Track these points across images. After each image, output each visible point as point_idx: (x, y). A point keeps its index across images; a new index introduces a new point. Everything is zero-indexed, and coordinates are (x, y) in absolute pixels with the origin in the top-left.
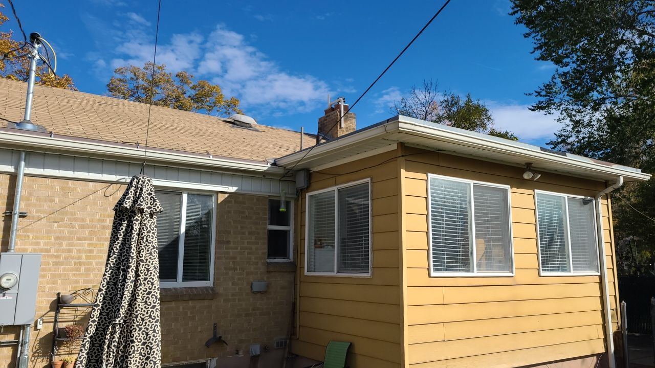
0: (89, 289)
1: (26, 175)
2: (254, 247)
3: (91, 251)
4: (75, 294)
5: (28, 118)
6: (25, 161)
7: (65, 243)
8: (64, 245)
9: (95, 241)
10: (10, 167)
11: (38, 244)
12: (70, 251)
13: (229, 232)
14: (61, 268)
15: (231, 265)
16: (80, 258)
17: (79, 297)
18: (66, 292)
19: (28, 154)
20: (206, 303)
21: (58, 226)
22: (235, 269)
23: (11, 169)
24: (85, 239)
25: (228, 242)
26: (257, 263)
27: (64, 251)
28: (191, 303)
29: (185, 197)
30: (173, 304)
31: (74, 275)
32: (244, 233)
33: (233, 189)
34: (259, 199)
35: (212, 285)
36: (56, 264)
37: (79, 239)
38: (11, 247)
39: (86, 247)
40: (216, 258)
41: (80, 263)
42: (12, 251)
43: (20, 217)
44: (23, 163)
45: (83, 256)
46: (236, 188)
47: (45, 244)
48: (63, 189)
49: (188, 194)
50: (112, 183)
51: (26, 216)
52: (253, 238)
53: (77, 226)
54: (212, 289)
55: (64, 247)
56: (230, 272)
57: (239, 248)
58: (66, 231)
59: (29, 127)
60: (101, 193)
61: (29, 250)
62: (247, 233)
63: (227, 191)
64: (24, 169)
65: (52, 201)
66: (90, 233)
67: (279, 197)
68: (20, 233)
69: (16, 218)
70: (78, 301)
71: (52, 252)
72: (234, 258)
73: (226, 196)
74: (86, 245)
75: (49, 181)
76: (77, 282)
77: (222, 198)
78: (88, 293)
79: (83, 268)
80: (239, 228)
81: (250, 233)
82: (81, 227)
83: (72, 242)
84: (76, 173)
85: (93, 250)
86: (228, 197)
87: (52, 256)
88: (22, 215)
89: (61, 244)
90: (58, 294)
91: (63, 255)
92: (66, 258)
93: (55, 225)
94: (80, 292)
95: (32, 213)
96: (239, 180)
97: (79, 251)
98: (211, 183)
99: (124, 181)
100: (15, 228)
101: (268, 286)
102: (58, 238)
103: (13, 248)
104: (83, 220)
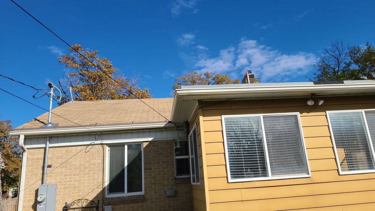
0: (80, 200)
1: (50, 147)
2: (166, 170)
3: (80, 180)
4: (74, 202)
5: (50, 122)
6: (49, 141)
7: (68, 177)
8: (68, 178)
9: (82, 175)
10: (44, 145)
11: (57, 179)
12: (71, 181)
13: (151, 163)
14: (67, 190)
15: (154, 182)
16: (75, 184)
17: (75, 204)
18: (69, 203)
19: (50, 138)
20: (140, 204)
21: (65, 170)
22: (155, 184)
23: (44, 146)
24: (77, 175)
25: (151, 169)
26: (169, 179)
27: (68, 182)
28: (131, 205)
29: (126, 147)
30: (122, 206)
31: (73, 193)
32: (159, 163)
33: (150, 139)
34: (168, 142)
35: (144, 194)
36: (65, 188)
37: (74, 175)
38: (44, 182)
39: (78, 179)
40: (145, 178)
41: (75, 187)
42: (45, 184)
43: (48, 167)
44: (48, 142)
45: (77, 183)
46: (153, 138)
47: (60, 179)
48: (67, 151)
49: (128, 145)
50: (88, 145)
51: (51, 167)
52: (165, 165)
53: (73, 169)
54: (143, 196)
55: (68, 180)
56: (153, 186)
57: (157, 172)
58: (68, 172)
59: (50, 125)
60: (84, 151)
61: (53, 183)
62: (161, 162)
63: (147, 140)
64: (49, 145)
65: (62, 158)
66: (79, 172)
67: (176, 139)
68: (49, 175)
69: (46, 168)
70: (75, 206)
71: (63, 183)
72: (155, 177)
73: (148, 143)
74: (78, 178)
75: (60, 149)
76: (74, 197)
77: (145, 145)
78: (80, 202)
79: (76, 189)
80: (157, 160)
81: (163, 162)
82: (75, 169)
83: (71, 176)
84: (65, 143)
85: (81, 180)
86: (149, 144)
87: (63, 185)
88: (49, 166)
89: (66, 179)
90: (66, 203)
91: (68, 183)
92: (69, 185)
93: (64, 169)
94: (76, 202)
95: (54, 165)
96: (154, 134)
97: (74, 181)
98: (138, 137)
99: (93, 143)
100: (45, 173)
101: (176, 192)
102: (65, 176)
103: (45, 182)
104: (76, 165)
